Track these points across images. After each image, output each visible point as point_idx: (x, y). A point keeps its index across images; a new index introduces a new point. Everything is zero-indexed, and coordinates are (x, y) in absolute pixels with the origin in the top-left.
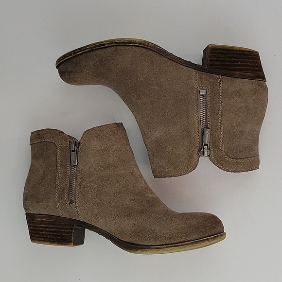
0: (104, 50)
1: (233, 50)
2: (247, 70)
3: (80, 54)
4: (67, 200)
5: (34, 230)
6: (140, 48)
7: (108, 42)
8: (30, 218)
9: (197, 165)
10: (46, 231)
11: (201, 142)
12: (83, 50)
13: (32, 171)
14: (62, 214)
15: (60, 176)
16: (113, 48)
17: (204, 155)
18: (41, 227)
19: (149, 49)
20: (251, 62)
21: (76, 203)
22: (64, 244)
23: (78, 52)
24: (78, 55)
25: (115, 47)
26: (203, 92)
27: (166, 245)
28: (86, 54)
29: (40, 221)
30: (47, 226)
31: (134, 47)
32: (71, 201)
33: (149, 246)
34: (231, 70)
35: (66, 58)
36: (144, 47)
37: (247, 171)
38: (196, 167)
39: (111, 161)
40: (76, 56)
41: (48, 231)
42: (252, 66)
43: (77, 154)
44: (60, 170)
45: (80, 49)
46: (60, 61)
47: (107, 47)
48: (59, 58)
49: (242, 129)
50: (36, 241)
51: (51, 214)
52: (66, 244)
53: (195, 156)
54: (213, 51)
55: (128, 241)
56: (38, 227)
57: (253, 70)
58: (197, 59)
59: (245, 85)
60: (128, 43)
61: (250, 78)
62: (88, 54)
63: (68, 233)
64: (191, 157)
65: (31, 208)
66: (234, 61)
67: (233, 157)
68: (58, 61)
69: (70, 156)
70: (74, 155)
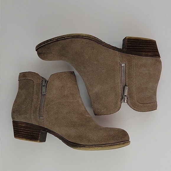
0: (64, 40)
1: (141, 40)
2: (149, 52)
3: (50, 43)
4: (38, 115)
5: (17, 131)
6: (86, 39)
7: (67, 36)
8: (15, 124)
9: (120, 108)
10: (24, 132)
11: (122, 94)
12: (52, 41)
13: (18, 96)
14: (34, 122)
15: (35, 100)
16: (70, 39)
17: (124, 102)
18: (21, 129)
19: (91, 40)
20: (151, 47)
21: (43, 117)
22: (34, 141)
23: (49, 42)
24: (49, 43)
25: (71, 39)
26: (123, 65)
27: (94, 145)
28: (54, 43)
29: (21, 126)
30: (25, 129)
31: (82, 39)
32: (40, 115)
33: (84, 145)
34: (140, 51)
35: (42, 45)
36: (88, 39)
37: (150, 111)
38: (120, 109)
39: (66, 94)
40: (48, 44)
41: (25, 132)
42: (152, 49)
43: (46, 88)
44: (35, 96)
45: (50, 40)
46: (38, 47)
47: (66, 39)
48: (38, 45)
49: (147, 86)
50: (18, 138)
51: (27, 122)
52: (35, 141)
53: (119, 103)
54: (129, 41)
55: (73, 142)
56: (19, 129)
57: (152, 51)
58: (119, 45)
59: (148, 60)
60: (79, 36)
61: (151, 56)
62: (55, 43)
63: (37, 134)
64: (116, 103)
65: (16, 118)
66: (141, 47)
67: (142, 103)
68: (37, 47)
69: (42, 89)
70: (44, 88)
